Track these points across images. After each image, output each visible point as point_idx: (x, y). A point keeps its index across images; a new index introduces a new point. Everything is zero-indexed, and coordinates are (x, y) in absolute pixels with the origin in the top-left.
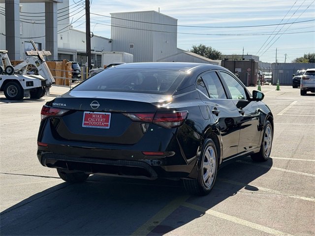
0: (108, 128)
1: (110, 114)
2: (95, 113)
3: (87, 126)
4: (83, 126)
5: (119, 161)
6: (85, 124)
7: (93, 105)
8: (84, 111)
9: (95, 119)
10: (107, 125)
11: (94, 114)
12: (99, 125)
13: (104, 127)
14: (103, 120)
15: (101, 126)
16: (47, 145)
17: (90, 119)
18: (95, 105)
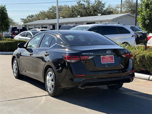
0: (114, 62)
1: (113, 56)
2: (106, 56)
3: (104, 63)
4: (102, 63)
6: (103, 62)
7: (108, 52)
8: (100, 56)
9: (106, 59)
10: (113, 61)
12: (109, 62)
14: (110, 59)
15: (110, 62)
16: (85, 75)
17: (104, 59)
18: (109, 52)
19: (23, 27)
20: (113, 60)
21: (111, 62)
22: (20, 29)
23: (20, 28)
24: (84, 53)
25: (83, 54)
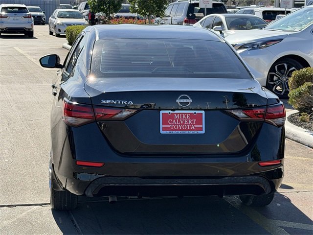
0: (203, 132)
1: (203, 112)
2: (176, 112)
3: (169, 132)
4: (162, 132)
5: (227, 178)
6: (164, 129)
7: (182, 101)
8: (160, 110)
9: (179, 121)
10: (201, 129)
11: (177, 114)
12: (187, 130)
13: (196, 132)
14: (192, 122)
15: (190, 130)
16: (102, 164)
17: (170, 121)
18: (185, 101)
19: (213, 4)
20: (200, 126)
21: (193, 130)
22: (207, 9)
23: (206, 6)
24: (106, 100)
25: (103, 101)
